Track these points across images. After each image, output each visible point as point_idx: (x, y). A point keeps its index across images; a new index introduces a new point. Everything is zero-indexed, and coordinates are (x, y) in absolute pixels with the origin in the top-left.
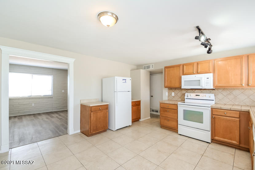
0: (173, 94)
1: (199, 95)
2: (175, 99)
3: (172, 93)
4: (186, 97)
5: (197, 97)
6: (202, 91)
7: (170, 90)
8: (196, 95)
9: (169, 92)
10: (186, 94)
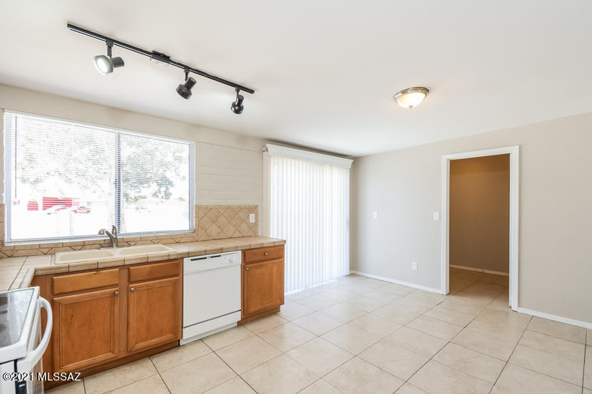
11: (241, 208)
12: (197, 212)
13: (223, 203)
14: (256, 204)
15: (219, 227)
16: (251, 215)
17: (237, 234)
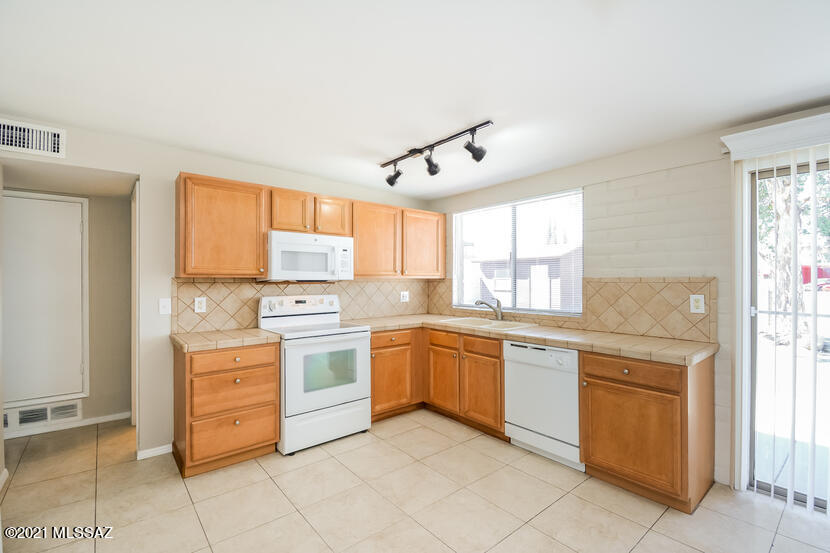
0: (201, 304)
1: (305, 302)
2: (209, 328)
3: (197, 300)
4: (264, 312)
5: (300, 309)
6: (305, 286)
7: (184, 289)
8: (297, 302)
9: (176, 299)
10: (264, 301)
11: (667, 283)
12: (584, 287)
13: (630, 273)
14: (710, 275)
15: (620, 314)
16: (693, 297)
17: (657, 331)
